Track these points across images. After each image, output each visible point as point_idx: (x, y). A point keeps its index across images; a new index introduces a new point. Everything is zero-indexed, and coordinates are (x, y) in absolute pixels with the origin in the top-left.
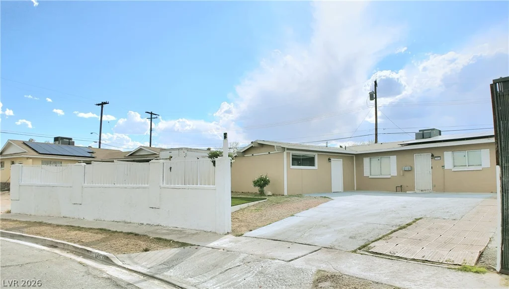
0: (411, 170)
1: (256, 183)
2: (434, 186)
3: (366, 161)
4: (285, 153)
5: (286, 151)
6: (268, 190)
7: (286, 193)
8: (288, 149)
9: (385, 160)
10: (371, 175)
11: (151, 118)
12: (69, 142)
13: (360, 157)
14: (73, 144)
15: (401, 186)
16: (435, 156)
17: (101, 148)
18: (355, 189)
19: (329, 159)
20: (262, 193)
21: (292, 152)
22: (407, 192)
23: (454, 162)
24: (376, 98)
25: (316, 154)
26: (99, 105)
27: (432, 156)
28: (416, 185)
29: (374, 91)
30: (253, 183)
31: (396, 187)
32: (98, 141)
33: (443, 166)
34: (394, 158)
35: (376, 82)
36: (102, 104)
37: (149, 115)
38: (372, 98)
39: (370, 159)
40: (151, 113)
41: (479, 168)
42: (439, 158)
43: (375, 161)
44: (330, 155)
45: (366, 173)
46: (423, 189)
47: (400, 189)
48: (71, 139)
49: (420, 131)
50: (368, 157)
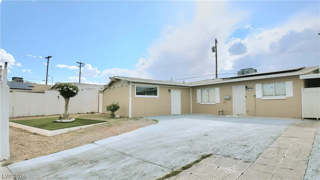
0: (230, 99)
1: (109, 108)
2: (248, 112)
3: (199, 91)
4: (130, 85)
5: (131, 84)
6: (117, 114)
7: (130, 117)
8: (133, 82)
9: (211, 91)
10: (202, 102)
11: (80, 66)
12: (20, 80)
13: (195, 88)
14: (23, 81)
15: (223, 111)
16: (248, 87)
17: (47, 84)
18: (191, 112)
19: (169, 90)
20: (113, 116)
21: (136, 85)
22: (226, 116)
23: (263, 93)
24: (216, 51)
25: (158, 87)
26: (47, 58)
27: (246, 87)
28: (233, 110)
29: (215, 46)
30: (106, 108)
31: (219, 111)
32: (46, 80)
33: (255, 96)
34: (217, 89)
35: (216, 40)
36: (49, 58)
37: (79, 65)
38: (213, 51)
39: (202, 90)
40: (80, 63)
41: (284, 97)
42: (251, 89)
43: (205, 92)
44: (170, 87)
45: (199, 101)
46: (239, 113)
47: (222, 113)
48: (22, 78)
49: (241, 70)
50: (200, 89)
